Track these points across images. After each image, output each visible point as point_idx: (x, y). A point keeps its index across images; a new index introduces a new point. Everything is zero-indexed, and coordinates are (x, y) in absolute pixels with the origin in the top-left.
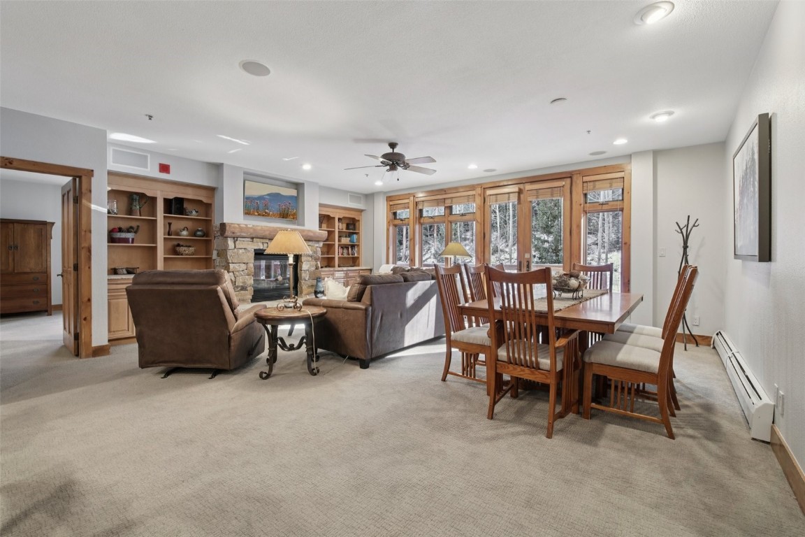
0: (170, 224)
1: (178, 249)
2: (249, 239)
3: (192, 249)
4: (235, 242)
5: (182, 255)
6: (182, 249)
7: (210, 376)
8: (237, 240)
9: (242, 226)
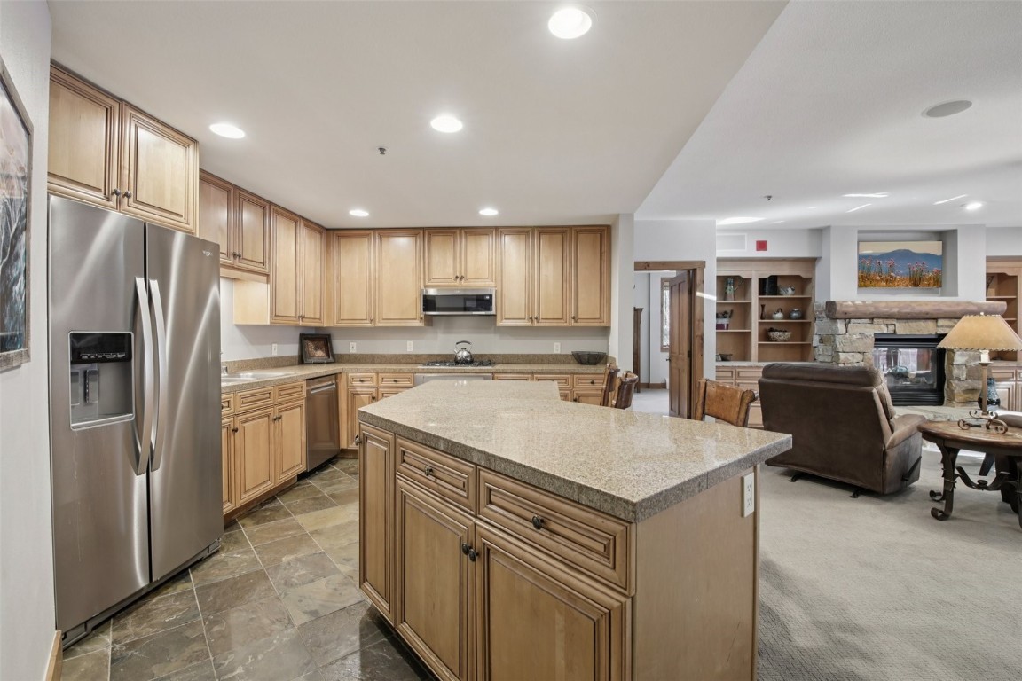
0: (763, 306)
1: (771, 334)
2: (867, 321)
3: (788, 334)
4: (846, 326)
5: (776, 341)
6: (776, 334)
7: (851, 494)
8: (849, 322)
9: (857, 303)
